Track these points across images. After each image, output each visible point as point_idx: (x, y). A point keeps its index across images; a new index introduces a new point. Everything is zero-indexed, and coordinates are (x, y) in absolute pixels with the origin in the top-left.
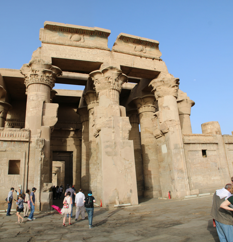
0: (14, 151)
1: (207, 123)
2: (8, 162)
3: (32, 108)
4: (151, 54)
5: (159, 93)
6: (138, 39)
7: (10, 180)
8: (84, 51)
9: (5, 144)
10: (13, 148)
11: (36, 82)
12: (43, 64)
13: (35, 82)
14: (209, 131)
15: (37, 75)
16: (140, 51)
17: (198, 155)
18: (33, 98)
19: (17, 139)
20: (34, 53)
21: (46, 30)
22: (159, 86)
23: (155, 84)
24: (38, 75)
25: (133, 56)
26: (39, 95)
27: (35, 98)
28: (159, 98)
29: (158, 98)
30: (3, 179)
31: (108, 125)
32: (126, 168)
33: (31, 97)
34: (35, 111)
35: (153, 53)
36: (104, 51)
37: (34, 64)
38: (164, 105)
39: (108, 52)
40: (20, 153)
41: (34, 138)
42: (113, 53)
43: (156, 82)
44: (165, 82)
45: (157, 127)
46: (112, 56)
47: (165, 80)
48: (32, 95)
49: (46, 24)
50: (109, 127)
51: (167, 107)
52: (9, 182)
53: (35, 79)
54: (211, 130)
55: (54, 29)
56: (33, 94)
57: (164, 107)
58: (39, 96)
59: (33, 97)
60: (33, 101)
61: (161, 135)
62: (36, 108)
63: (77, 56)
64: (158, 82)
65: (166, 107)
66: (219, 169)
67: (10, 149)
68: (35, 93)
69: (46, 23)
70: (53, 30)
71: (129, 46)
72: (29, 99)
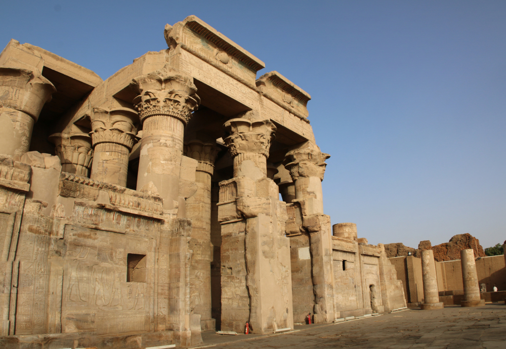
0: (138, 235)
1: (345, 224)
2: (126, 256)
3: (165, 160)
4: (299, 111)
5: (303, 170)
6: (292, 85)
7: (130, 293)
8: (232, 82)
9: (124, 220)
10: (136, 228)
11: (174, 115)
12: (188, 87)
13: (172, 114)
14: (346, 235)
15: (177, 103)
16: (289, 102)
17: (339, 267)
18: (167, 142)
19: (147, 213)
20: (150, 54)
21: (187, 27)
22: (303, 160)
23: (299, 156)
24: (179, 104)
25: (282, 109)
26: (177, 139)
27: (169, 143)
28: (300, 177)
29: (298, 177)
30: (119, 291)
31: (265, 211)
32: (283, 277)
33: (162, 138)
34: (171, 167)
35: (300, 109)
36: (252, 91)
37: (177, 82)
38: (309, 190)
39: (256, 93)
40: (147, 240)
41: (168, 215)
42: (262, 97)
43: (301, 154)
44: (313, 156)
45: (295, 221)
46: (261, 101)
47: (314, 153)
48: (164, 136)
49: (194, 20)
50: (267, 214)
51: (313, 193)
52: (129, 297)
53: (171, 109)
54: (349, 235)
55: (199, 32)
56: (167, 135)
57: (309, 193)
58: (176, 141)
59: (166, 139)
60: (167, 146)
61: (300, 233)
62: (171, 161)
63: (225, 88)
64: (304, 154)
65: (311, 192)
66: (355, 287)
67: (132, 231)
68: (171, 133)
69: (194, 18)
70: (196, 33)
71: (278, 91)
72: (156, 141)
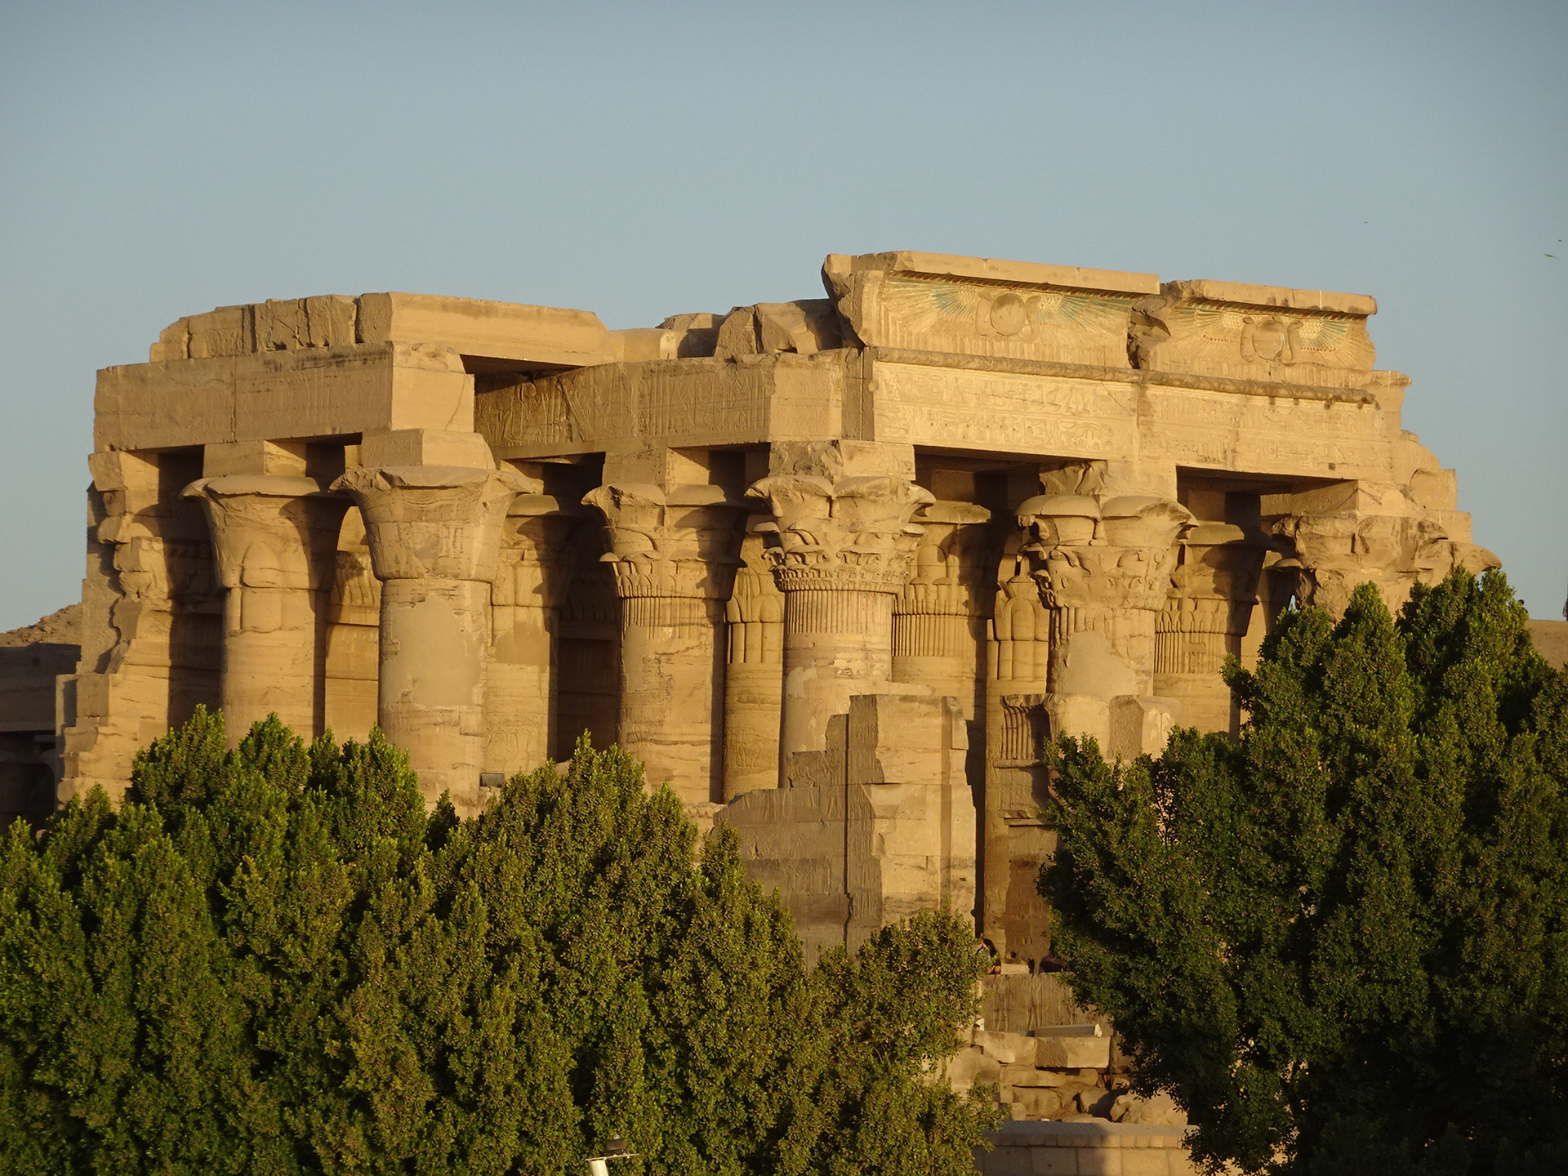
4: (1320, 366)
6: (1279, 302)
8: (1035, 396)
11: (867, 587)
13: (862, 588)
15: (873, 557)
16: (1273, 356)
21: (891, 280)
24: (879, 556)
25: (1237, 398)
26: (875, 650)
27: (858, 665)
33: (838, 655)
35: (1331, 358)
36: (1111, 386)
37: (869, 500)
39: (1128, 389)
42: (1151, 391)
44: (1370, 543)
46: (1145, 414)
47: (1372, 533)
48: (844, 649)
49: (910, 267)
53: (860, 575)
56: (851, 645)
59: (848, 656)
60: (851, 677)
64: (1335, 537)
68: (859, 637)
70: (919, 282)
71: (1222, 329)
72: (825, 663)
